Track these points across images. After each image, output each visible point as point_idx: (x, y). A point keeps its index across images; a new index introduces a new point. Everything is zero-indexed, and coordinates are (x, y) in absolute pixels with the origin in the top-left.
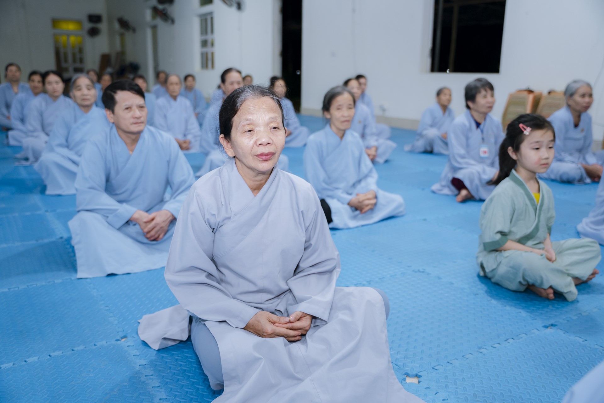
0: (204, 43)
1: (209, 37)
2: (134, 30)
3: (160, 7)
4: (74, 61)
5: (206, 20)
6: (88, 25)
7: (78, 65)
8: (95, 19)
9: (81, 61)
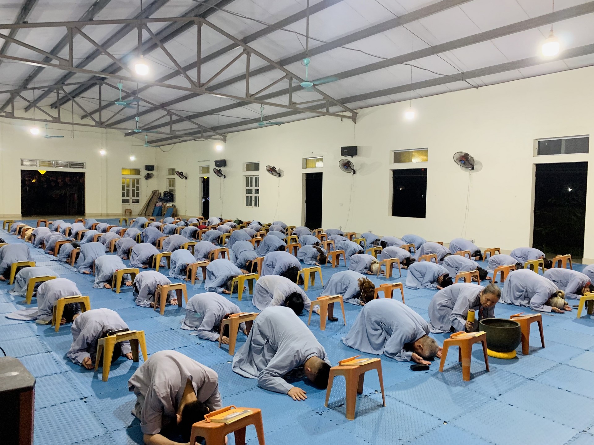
0: (249, 192)
1: (254, 188)
2: (186, 178)
3: (218, 169)
4: (134, 196)
5: (251, 179)
6: (144, 172)
7: (136, 198)
8: (150, 168)
9: (138, 196)
